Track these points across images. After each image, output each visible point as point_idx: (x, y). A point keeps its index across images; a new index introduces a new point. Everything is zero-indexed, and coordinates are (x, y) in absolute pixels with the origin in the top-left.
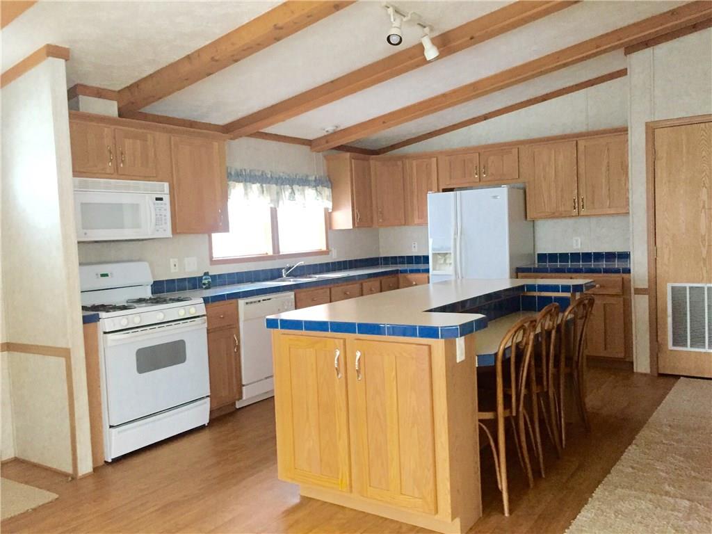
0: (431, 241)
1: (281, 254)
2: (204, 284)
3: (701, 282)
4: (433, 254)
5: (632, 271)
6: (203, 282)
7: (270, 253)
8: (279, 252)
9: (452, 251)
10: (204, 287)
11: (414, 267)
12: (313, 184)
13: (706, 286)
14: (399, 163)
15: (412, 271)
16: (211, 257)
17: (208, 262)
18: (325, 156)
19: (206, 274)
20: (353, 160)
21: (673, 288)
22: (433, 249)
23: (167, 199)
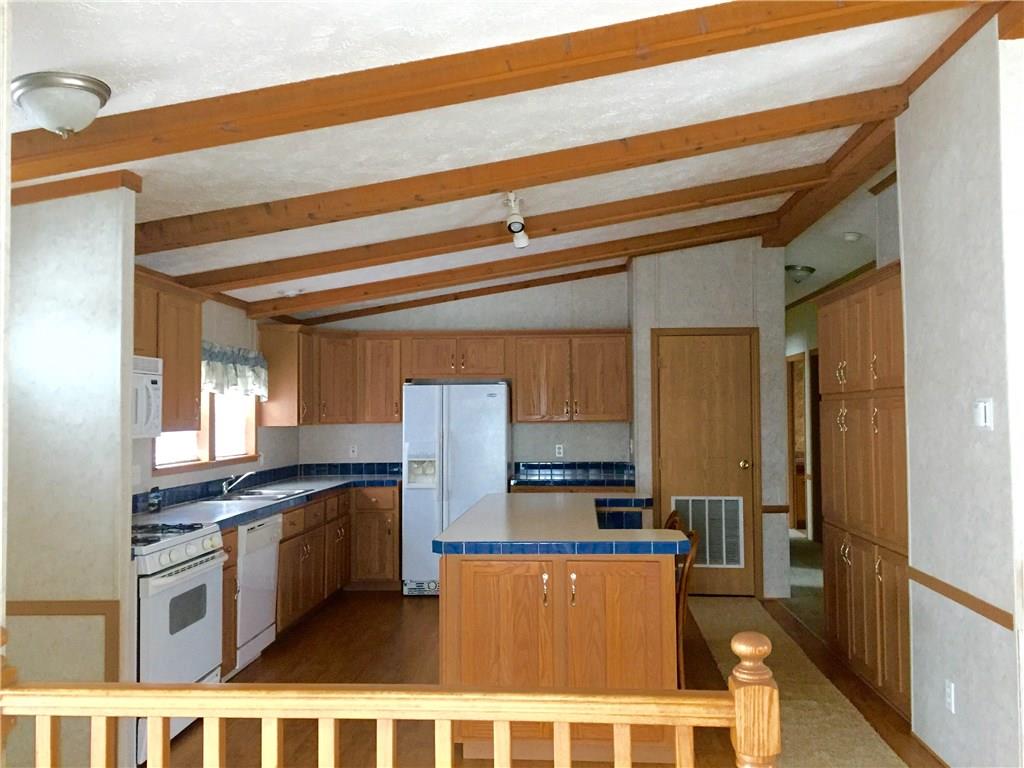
0: (406, 446)
1: (217, 459)
2: (153, 505)
3: (703, 495)
4: (410, 462)
5: (637, 483)
6: (151, 501)
7: (205, 458)
8: (214, 458)
9: (437, 459)
10: (152, 509)
11: (376, 477)
12: (252, 362)
13: (707, 498)
14: (349, 342)
15: (372, 484)
16: (154, 464)
17: (150, 471)
18: (258, 325)
19: (155, 490)
20: (301, 334)
21: (677, 501)
22: (409, 456)
23: (160, 380)
